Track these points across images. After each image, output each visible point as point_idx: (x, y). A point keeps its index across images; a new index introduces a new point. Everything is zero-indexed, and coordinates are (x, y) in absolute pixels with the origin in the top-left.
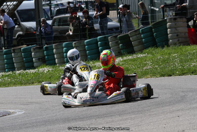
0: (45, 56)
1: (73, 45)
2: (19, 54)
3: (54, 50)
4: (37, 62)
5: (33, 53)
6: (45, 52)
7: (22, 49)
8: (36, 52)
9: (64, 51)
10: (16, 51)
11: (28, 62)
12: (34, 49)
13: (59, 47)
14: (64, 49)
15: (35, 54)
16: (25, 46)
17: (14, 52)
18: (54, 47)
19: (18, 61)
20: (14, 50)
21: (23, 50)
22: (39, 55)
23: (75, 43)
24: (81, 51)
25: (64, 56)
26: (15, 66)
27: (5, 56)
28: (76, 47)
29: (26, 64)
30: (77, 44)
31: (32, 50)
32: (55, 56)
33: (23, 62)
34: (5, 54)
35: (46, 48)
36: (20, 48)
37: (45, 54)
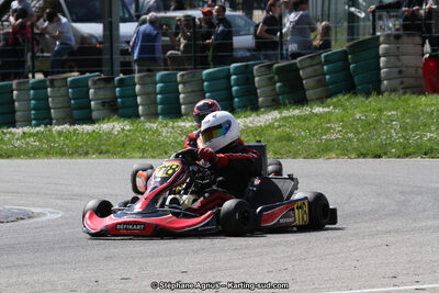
0: (116, 98)
1: (179, 79)
2: (62, 91)
3: (138, 87)
4: (98, 110)
5: (91, 91)
6: (118, 89)
7: (69, 79)
8: (99, 88)
9: (158, 90)
10: (56, 84)
11: (80, 108)
12: (95, 82)
13: (149, 80)
14: (159, 85)
15: (95, 92)
16: (75, 75)
17: (52, 86)
18: (136, 80)
19: (59, 105)
20: (52, 81)
21: (72, 82)
22: (105, 94)
23: (182, 75)
24: (193, 91)
25: (158, 100)
26: (53, 115)
27: (32, 92)
28: (184, 83)
29: (75, 112)
30: (185, 77)
31: (90, 83)
32: (139, 99)
33: (69, 107)
34: (32, 88)
35: (121, 80)
36: (66, 78)
37: (117, 94)
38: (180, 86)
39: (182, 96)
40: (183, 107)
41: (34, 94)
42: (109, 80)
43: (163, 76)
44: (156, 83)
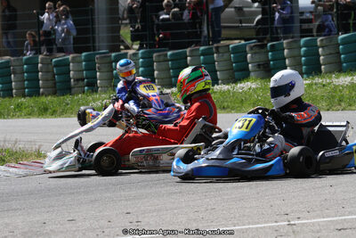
0: (269, 61)
1: (319, 43)
2: (226, 56)
3: (286, 51)
4: (255, 71)
5: (249, 55)
6: (270, 54)
7: (231, 46)
8: (255, 53)
9: (302, 53)
10: (220, 50)
11: (241, 70)
12: (251, 48)
13: (295, 45)
14: (303, 49)
15: (252, 57)
16: (236, 42)
17: (218, 52)
18: (285, 45)
19: (224, 68)
20: (217, 48)
21: (233, 48)
22: (260, 58)
23: (322, 40)
24: (331, 54)
25: (303, 62)
26: (219, 77)
27: (202, 57)
28: (322, 47)
29: (236, 73)
30: (324, 42)
31: (247, 49)
32: (287, 61)
33: (232, 69)
34: (202, 54)
35: (272, 46)
36: (228, 46)
37: (270, 58)
38: (320, 50)
39: (322, 58)
40: (323, 67)
41: (204, 59)
42: (264, 46)
43: (306, 42)
44: (301, 48)
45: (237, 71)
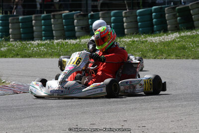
1: (123, 15)
2: (60, 21)
4: (79, 31)
5: (75, 21)
6: (90, 20)
7: (63, 14)
8: (80, 20)
9: (112, 21)
10: (56, 17)
12: (77, 16)
13: (107, 15)
14: (113, 18)
15: (77, 22)
16: (66, 12)
17: (54, 18)
18: (100, 15)
19: (58, 29)
20: (54, 15)
21: (65, 16)
22: (83, 23)
23: (126, 13)
24: (131, 22)
26: (54, 34)
27: (43, 21)
28: (126, 17)
29: (66, 33)
30: (127, 14)
31: (75, 17)
33: (63, 30)
34: (43, 19)
35: (92, 15)
36: (61, 14)
37: (90, 23)
38: (124, 19)
39: (125, 24)
40: (126, 30)
41: (44, 23)
42: (85, 15)
43: (115, 13)
44: (111, 17)
45: (67, 31)
